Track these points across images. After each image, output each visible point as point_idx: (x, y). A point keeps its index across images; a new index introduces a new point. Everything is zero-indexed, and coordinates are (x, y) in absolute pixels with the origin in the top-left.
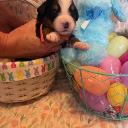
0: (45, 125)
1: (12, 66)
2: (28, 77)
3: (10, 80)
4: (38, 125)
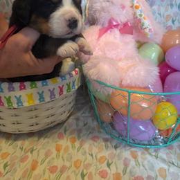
0: (62, 157)
1: (20, 87)
2: (41, 101)
3: (19, 106)
4: (53, 159)
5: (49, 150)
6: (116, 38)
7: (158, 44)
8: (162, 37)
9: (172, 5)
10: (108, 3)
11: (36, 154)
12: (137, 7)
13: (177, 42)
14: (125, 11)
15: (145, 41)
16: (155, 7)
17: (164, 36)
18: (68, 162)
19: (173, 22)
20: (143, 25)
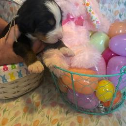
1: (4, 69)
4: (20, 118)
5: (18, 111)
6: (72, 28)
7: (106, 33)
8: (109, 28)
9: (119, 3)
10: (65, 2)
11: (7, 114)
12: (88, 5)
13: (121, 32)
14: (78, 8)
15: (95, 31)
16: (106, 5)
17: (110, 27)
18: (30, 122)
19: (120, 16)
20: (92, 18)
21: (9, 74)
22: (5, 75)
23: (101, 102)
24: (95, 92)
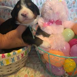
2: (13, 62)
3: (1, 65)
21: (6, 60)
22: (2, 61)
23: (66, 72)
24: (63, 66)
